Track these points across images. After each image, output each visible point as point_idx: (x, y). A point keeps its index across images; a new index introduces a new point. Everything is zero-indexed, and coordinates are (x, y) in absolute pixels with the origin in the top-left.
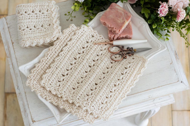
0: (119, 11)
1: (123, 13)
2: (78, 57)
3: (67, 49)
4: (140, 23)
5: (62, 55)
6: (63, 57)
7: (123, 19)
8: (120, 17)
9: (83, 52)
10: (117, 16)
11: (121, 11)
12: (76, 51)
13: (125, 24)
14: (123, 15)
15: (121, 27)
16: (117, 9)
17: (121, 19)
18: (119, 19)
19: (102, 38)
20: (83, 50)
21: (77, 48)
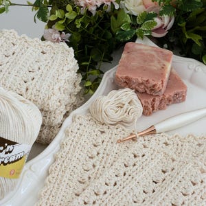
0: (146, 52)
1: (153, 53)
2: (87, 178)
3: (59, 167)
4: (189, 69)
5: (51, 181)
6: (56, 186)
7: (159, 62)
8: (152, 61)
9: (94, 166)
10: (145, 61)
11: (149, 51)
12: (79, 168)
13: (167, 68)
14: (156, 56)
15: (162, 75)
16: (140, 50)
17: (156, 62)
18: (152, 64)
19: (123, 130)
20: (92, 161)
21: (78, 161)
